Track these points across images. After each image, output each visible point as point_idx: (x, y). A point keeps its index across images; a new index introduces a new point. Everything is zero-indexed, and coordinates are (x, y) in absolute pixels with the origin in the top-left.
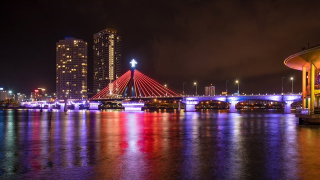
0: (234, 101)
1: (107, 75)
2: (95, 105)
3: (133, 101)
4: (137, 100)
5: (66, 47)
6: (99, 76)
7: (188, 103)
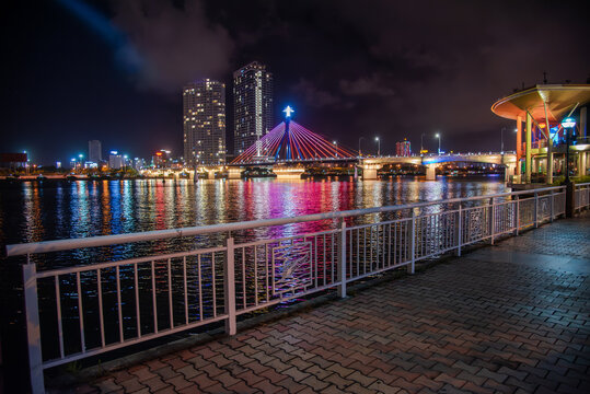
0: (433, 164)
1: (253, 129)
2: (235, 172)
3: (288, 165)
4: (294, 165)
5: (196, 92)
6: (243, 130)
7: (366, 167)
